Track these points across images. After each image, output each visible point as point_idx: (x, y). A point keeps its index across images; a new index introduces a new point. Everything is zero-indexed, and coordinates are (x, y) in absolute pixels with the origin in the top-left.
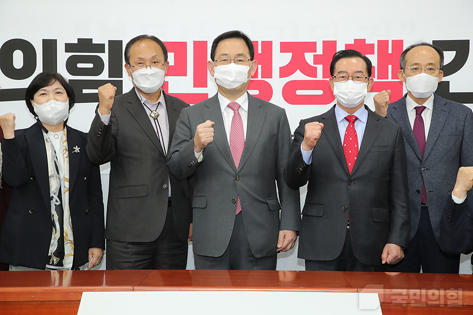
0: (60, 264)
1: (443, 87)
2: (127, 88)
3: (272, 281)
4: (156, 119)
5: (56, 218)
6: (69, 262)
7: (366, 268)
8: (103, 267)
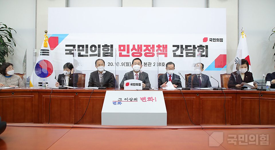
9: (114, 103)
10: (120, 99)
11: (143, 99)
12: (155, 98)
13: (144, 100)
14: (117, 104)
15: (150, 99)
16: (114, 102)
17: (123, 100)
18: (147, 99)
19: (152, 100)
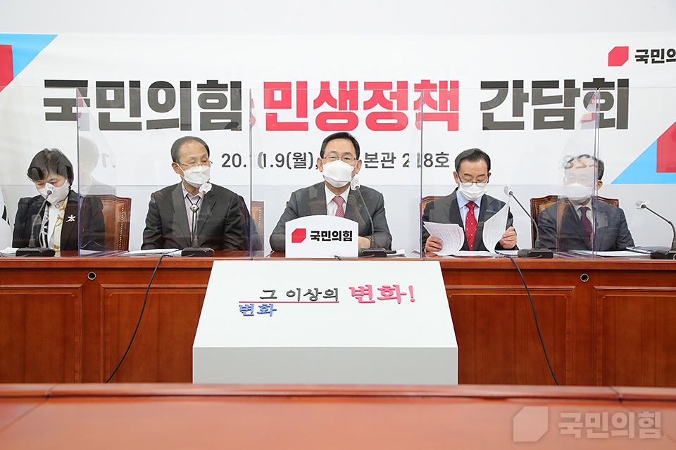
9: (246, 309)
10: (269, 295)
11: (361, 293)
12: (411, 288)
13: (366, 298)
14: (255, 313)
15: (388, 292)
16: (244, 305)
17: (281, 296)
18: (376, 294)
19: (395, 295)
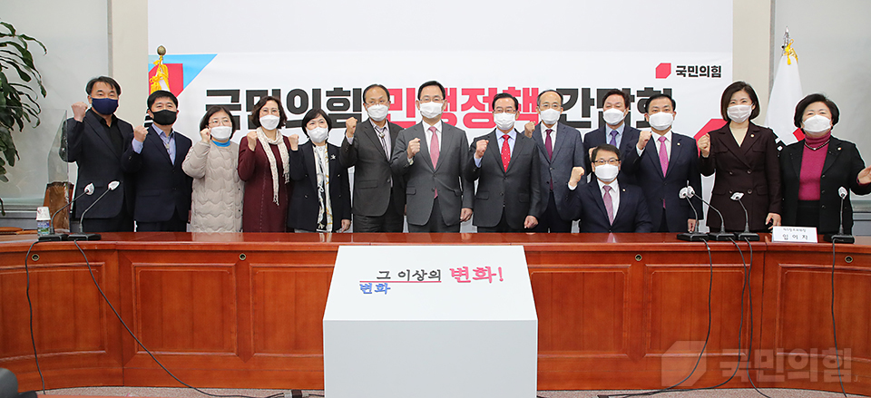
0: (325, 229)
1: (563, 117)
2: (364, 119)
3: (458, 240)
4: (382, 138)
5: (321, 200)
6: (330, 227)
7: (514, 231)
8: (351, 231)
9: (366, 287)
10: (384, 275)
11: (460, 274)
13: (463, 278)
14: (373, 291)
15: (482, 273)
16: (364, 284)
17: (394, 276)
18: (472, 274)
19: (487, 275)
